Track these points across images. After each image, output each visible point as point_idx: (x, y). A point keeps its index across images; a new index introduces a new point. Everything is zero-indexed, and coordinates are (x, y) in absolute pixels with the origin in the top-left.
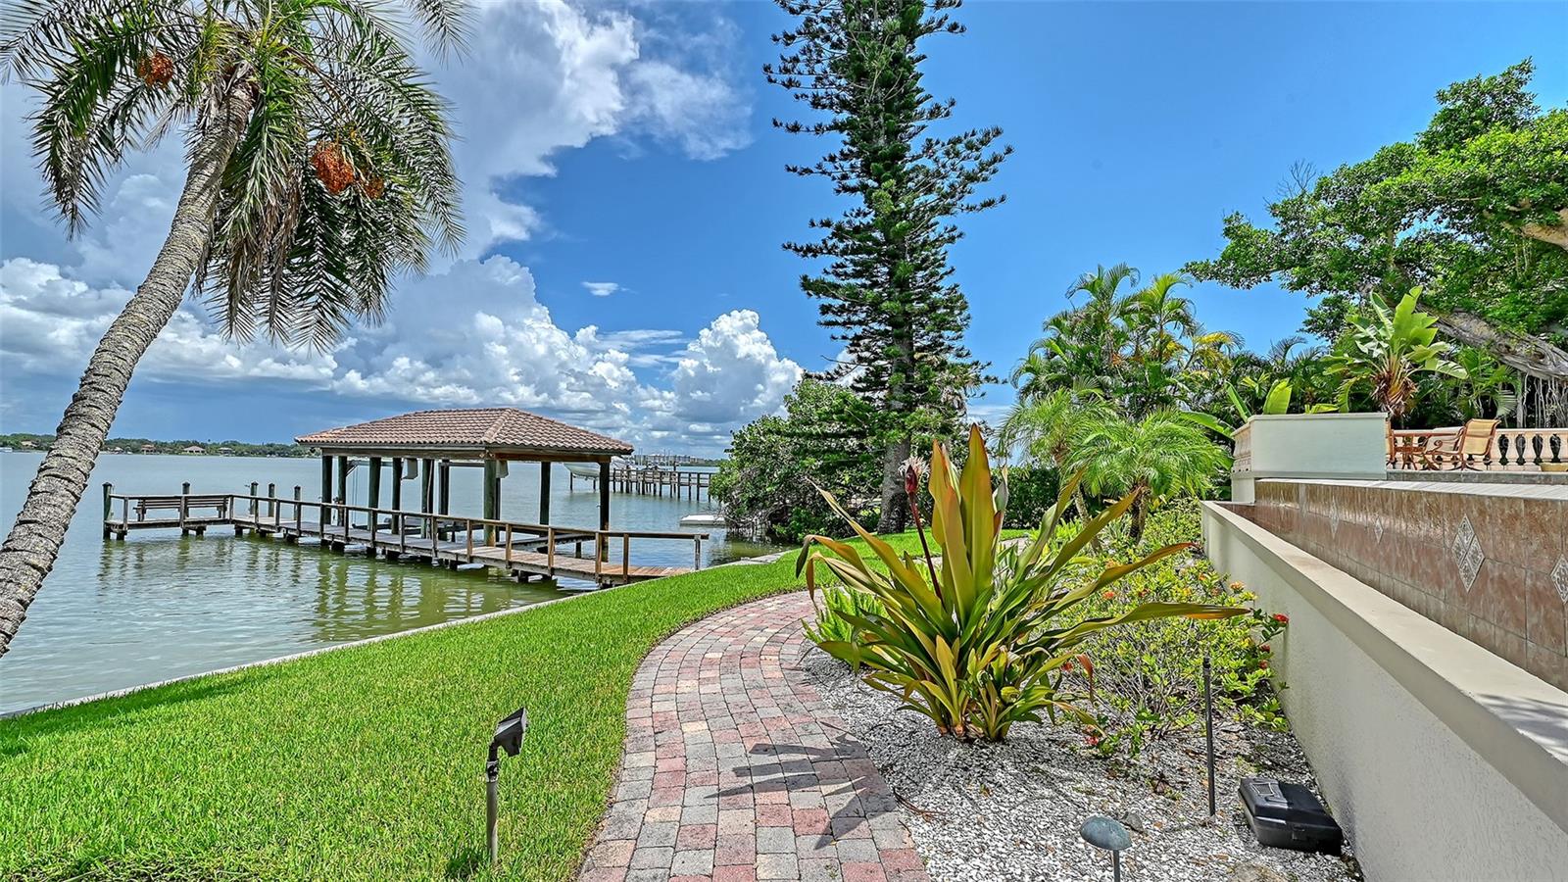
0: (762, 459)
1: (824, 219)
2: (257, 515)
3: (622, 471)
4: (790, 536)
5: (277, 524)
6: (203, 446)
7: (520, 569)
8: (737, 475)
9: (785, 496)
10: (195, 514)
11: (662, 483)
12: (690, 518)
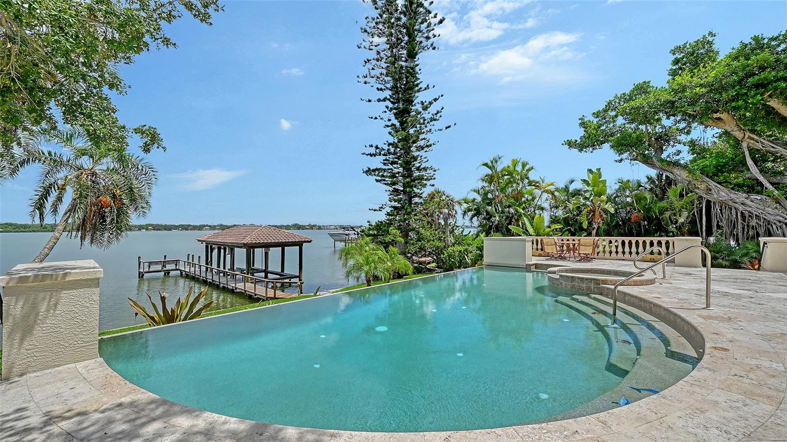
2: (184, 268)
5: (190, 272)
6: (210, 226)
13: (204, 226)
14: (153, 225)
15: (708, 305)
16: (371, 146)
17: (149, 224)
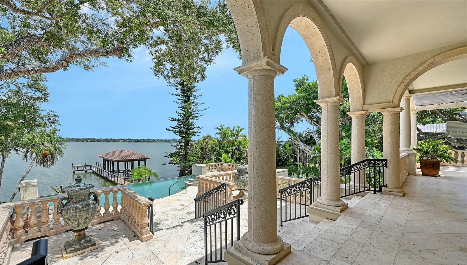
2: (94, 169)
5: (96, 171)
6: (123, 140)
13: (120, 140)
14: (91, 138)
15: (186, 193)
16: (170, 118)
17: (88, 138)
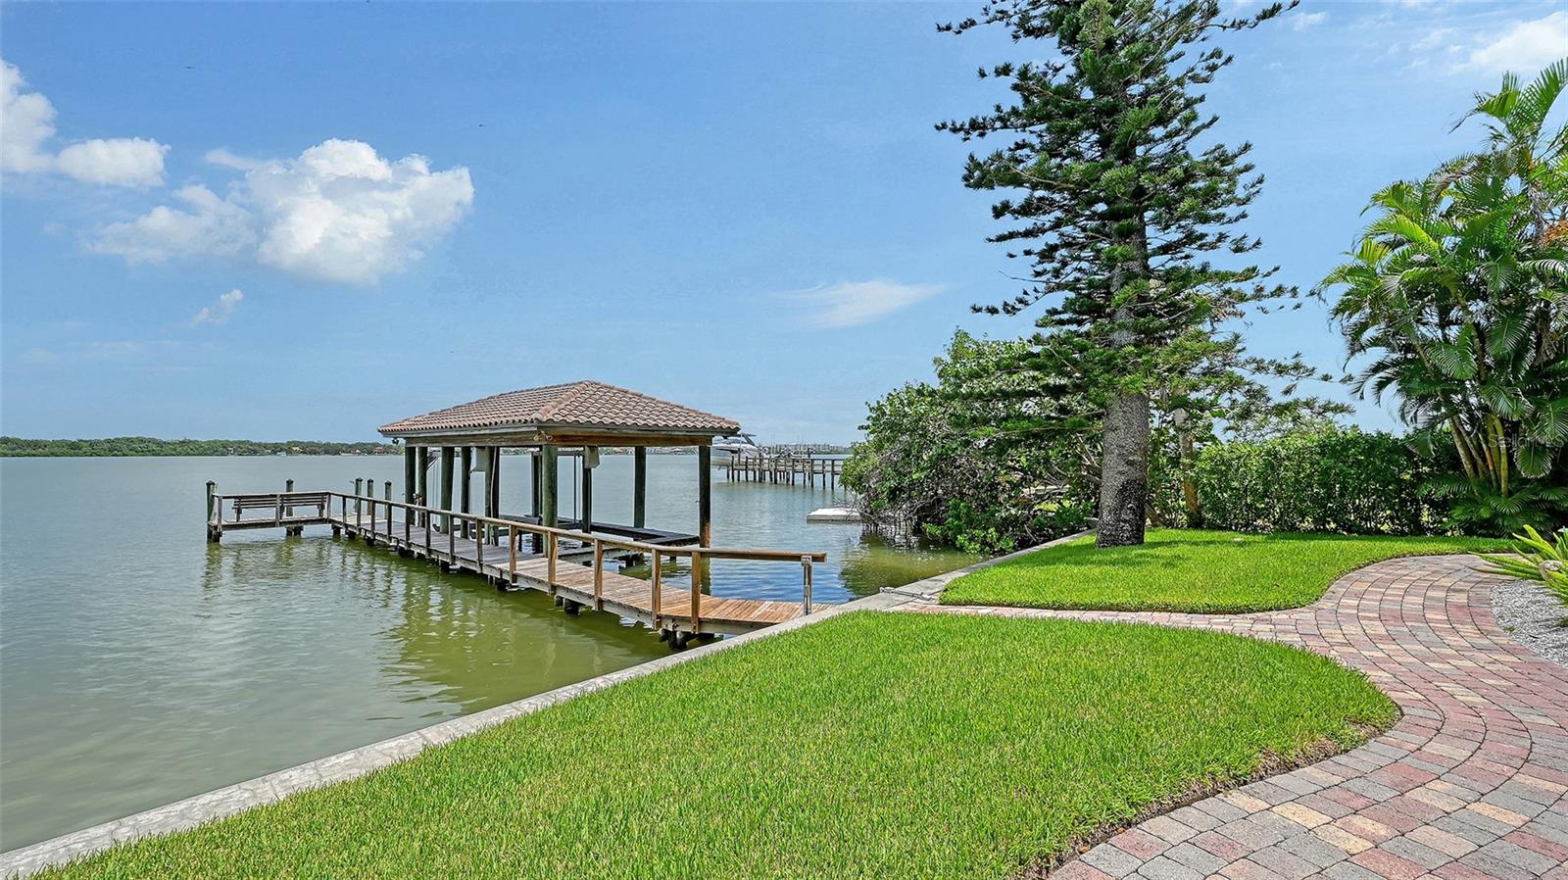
0: (906, 438)
1: (1001, 64)
2: (345, 514)
3: (755, 459)
4: (945, 537)
5: (359, 525)
7: (566, 596)
8: (875, 458)
9: (938, 484)
10: (300, 512)
11: (794, 472)
12: (820, 512)
